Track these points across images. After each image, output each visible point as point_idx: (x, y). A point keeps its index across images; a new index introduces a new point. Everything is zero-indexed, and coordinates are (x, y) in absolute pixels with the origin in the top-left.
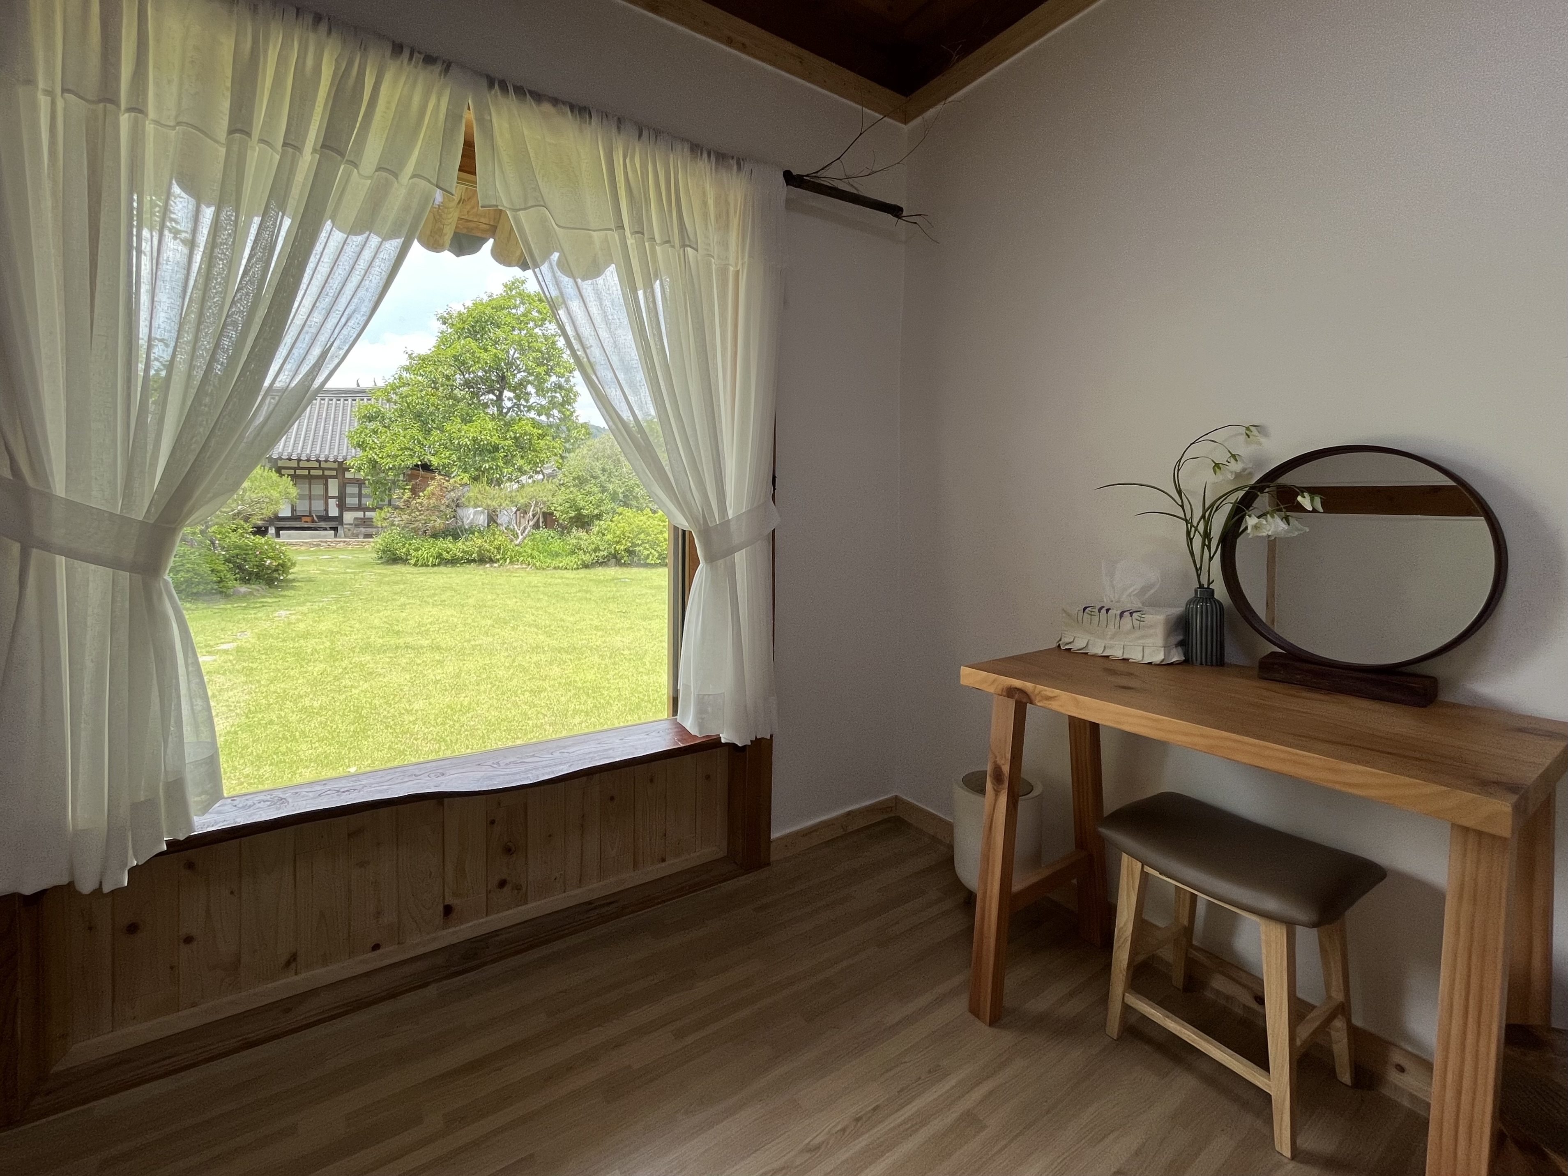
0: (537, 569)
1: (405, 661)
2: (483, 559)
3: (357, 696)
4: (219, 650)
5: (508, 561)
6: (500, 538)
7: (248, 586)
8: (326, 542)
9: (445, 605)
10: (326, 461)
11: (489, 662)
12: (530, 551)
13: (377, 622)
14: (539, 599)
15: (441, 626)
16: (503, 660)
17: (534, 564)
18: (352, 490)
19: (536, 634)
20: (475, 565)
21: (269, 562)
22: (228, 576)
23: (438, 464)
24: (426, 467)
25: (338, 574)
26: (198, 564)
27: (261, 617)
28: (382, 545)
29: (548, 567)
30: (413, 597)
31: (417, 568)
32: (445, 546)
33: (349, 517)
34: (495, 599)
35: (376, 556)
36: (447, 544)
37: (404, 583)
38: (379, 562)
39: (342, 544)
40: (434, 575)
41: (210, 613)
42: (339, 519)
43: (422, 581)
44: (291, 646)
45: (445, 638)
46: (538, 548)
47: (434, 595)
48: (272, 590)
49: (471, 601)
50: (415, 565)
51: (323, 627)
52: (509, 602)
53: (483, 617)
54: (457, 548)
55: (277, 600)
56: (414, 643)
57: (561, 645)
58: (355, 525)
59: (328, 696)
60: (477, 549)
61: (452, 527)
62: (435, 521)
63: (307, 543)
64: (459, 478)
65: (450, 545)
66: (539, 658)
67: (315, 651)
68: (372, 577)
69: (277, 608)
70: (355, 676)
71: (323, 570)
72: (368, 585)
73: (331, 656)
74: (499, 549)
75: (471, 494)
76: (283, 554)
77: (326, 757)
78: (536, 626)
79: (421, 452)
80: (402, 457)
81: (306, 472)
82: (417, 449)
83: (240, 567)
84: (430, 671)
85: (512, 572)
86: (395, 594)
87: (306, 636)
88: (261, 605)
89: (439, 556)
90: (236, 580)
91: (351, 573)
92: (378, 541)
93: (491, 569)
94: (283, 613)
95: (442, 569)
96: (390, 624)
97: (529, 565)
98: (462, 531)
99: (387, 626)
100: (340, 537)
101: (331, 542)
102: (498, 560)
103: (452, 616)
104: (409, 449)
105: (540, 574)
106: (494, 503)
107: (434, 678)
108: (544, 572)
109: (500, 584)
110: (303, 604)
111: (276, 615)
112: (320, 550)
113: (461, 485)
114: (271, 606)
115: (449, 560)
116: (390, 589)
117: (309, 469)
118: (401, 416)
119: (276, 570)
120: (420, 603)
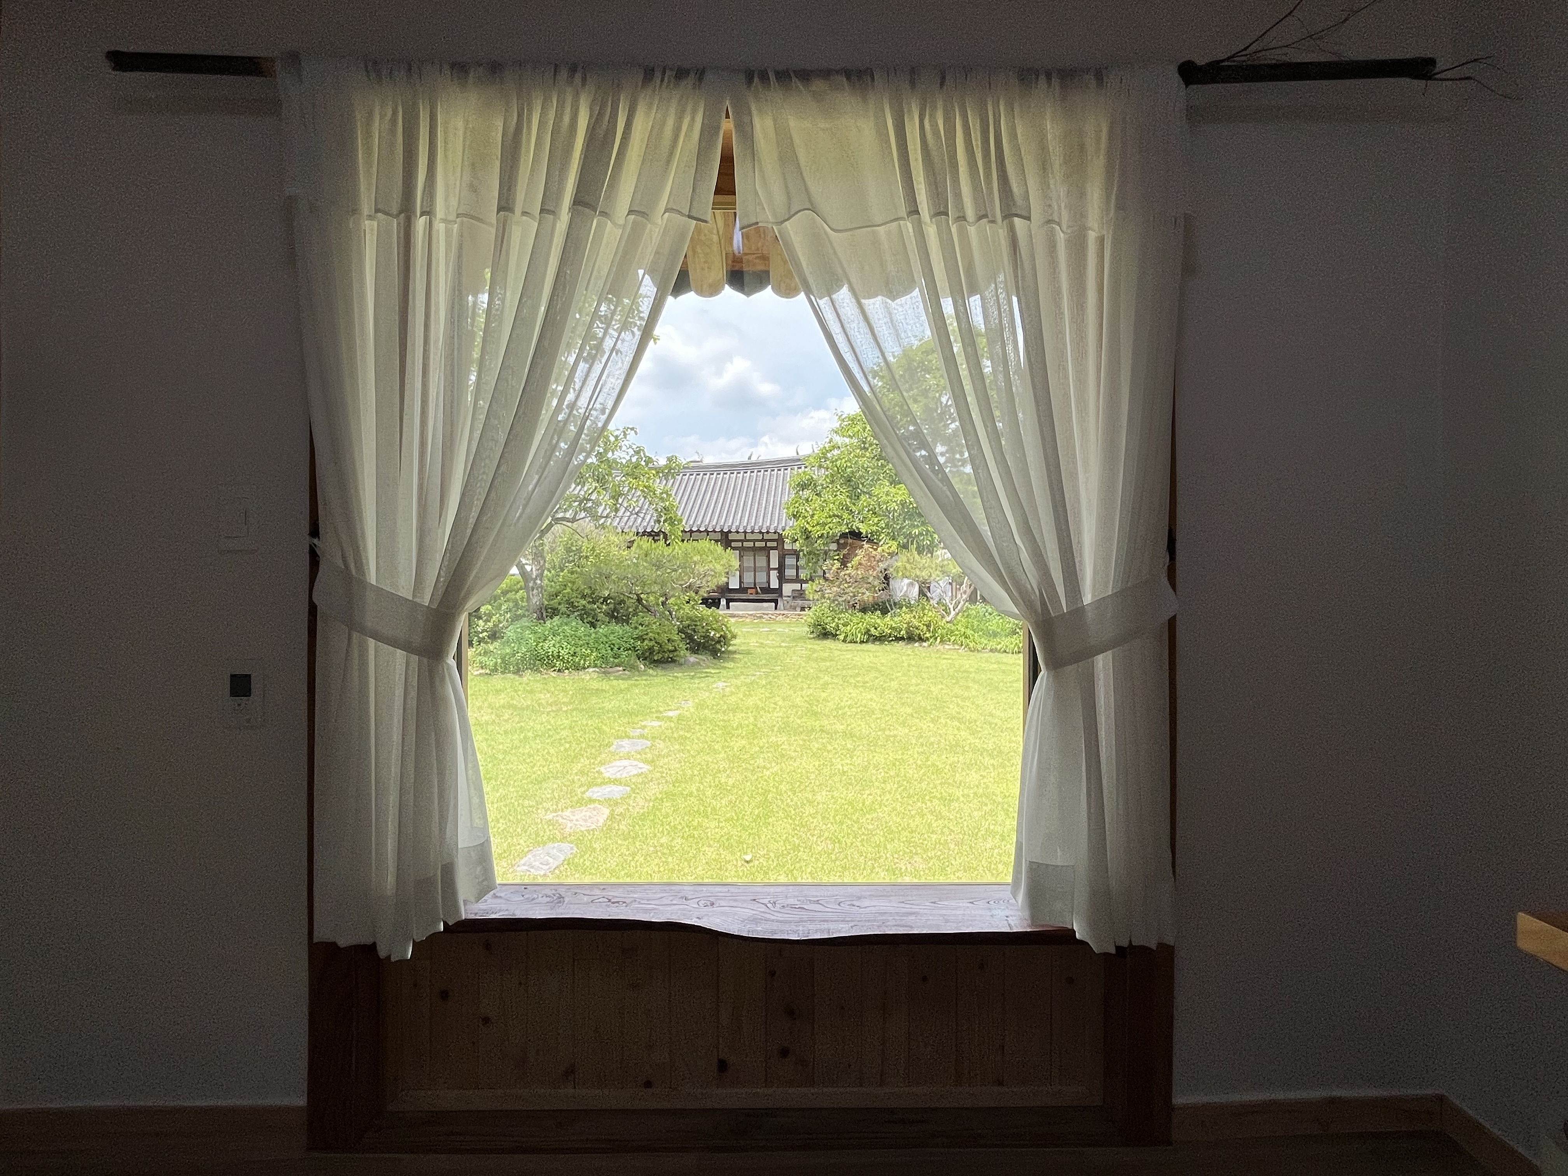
0: (971, 651)
1: (816, 746)
2: (912, 638)
3: (766, 778)
4: (665, 717)
5: (938, 639)
6: (930, 613)
7: (696, 656)
8: (767, 614)
9: (866, 687)
10: (768, 532)
11: (900, 757)
12: (963, 630)
13: (798, 701)
14: (968, 687)
15: (859, 710)
16: (916, 756)
17: (968, 645)
18: (790, 561)
19: (958, 729)
20: (904, 643)
21: (713, 633)
22: (681, 646)
23: (867, 531)
24: (856, 535)
25: (773, 647)
26: (658, 634)
27: (703, 688)
28: (812, 618)
29: (983, 649)
30: (837, 676)
31: (846, 645)
32: (873, 621)
33: (788, 589)
34: (919, 684)
35: (808, 630)
36: (873, 619)
37: (831, 660)
38: (812, 636)
39: (781, 617)
40: (861, 653)
41: (665, 680)
42: (779, 591)
43: (848, 659)
44: (721, 718)
45: (860, 725)
46: (973, 626)
47: (858, 674)
48: (716, 661)
49: (894, 684)
50: (844, 641)
51: (750, 702)
52: (933, 689)
53: (903, 704)
54: (884, 623)
55: (718, 671)
56: (829, 727)
57: (985, 746)
58: (794, 597)
59: (742, 774)
60: (905, 626)
61: (880, 600)
62: (863, 594)
63: (751, 615)
64: (887, 546)
65: (878, 621)
66: (956, 759)
67: (740, 725)
68: (803, 652)
69: (717, 679)
70: (769, 757)
71: (762, 643)
72: (797, 661)
73: (753, 732)
74: (928, 626)
75: (900, 564)
76: (725, 626)
77: (728, 839)
78: (959, 720)
79: (849, 519)
80: (831, 525)
81: (751, 544)
82: (845, 516)
83: (690, 637)
84: (838, 760)
85: (943, 653)
86: (820, 671)
87: (734, 710)
88: (705, 675)
89: (868, 632)
90: (687, 649)
91: (785, 647)
92: (809, 616)
93: (920, 648)
94: (721, 684)
95: (870, 646)
96: (810, 704)
97: (962, 645)
98: (891, 606)
99: (808, 706)
100: (780, 610)
101: (772, 615)
102: (927, 639)
103: (871, 699)
104: (838, 516)
105: (973, 657)
106: (923, 574)
107: (841, 768)
108: (979, 655)
109: (928, 667)
110: (736, 677)
111: (715, 686)
112: (762, 623)
113: (889, 554)
114: (712, 677)
115: (877, 637)
116: (817, 667)
117: (754, 541)
118: (832, 482)
119: (719, 642)
120: (842, 683)
